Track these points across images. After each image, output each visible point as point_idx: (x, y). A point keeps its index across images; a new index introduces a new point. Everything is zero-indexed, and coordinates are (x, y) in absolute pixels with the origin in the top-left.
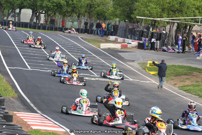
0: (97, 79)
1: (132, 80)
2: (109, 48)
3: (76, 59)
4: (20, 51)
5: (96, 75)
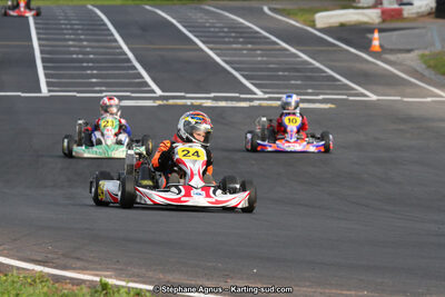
0: (256, 103)
1: (374, 97)
2: (342, 25)
3: (218, 59)
4: (42, 52)
5: (260, 94)
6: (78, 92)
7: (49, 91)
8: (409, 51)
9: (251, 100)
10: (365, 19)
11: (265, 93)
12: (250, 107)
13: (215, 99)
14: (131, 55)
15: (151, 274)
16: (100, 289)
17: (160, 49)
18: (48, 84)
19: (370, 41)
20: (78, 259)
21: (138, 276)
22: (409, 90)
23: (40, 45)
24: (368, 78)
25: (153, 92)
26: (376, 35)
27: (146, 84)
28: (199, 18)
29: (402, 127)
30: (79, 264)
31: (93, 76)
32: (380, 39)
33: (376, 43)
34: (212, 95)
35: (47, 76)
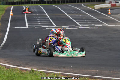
0: (79, 28)
1: (109, 26)
2: (101, 8)
3: (70, 17)
4: (27, 17)
5: (80, 26)
6: (35, 26)
7: (28, 26)
8: (118, 14)
9: (78, 27)
10: (107, 7)
11: (82, 25)
12: (78, 29)
13: (69, 27)
14: (49, 17)
15: (45, 68)
16: (32, 71)
17: (56, 16)
18: (28, 25)
19: (108, 12)
20: (28, 65)
21: (42, 68)
22: (117, 24)
23: (26, 15)
24: (107, 21)
25: (54, 26)
26: (110, 10)
27: (52, 24)
28: (66, 8)
29: (116, 32)
30: (28, 66)
31: (39, 23)
32: (110, 11)
33: (110, 12)
34: (69, 26)
35: (28, 23)
